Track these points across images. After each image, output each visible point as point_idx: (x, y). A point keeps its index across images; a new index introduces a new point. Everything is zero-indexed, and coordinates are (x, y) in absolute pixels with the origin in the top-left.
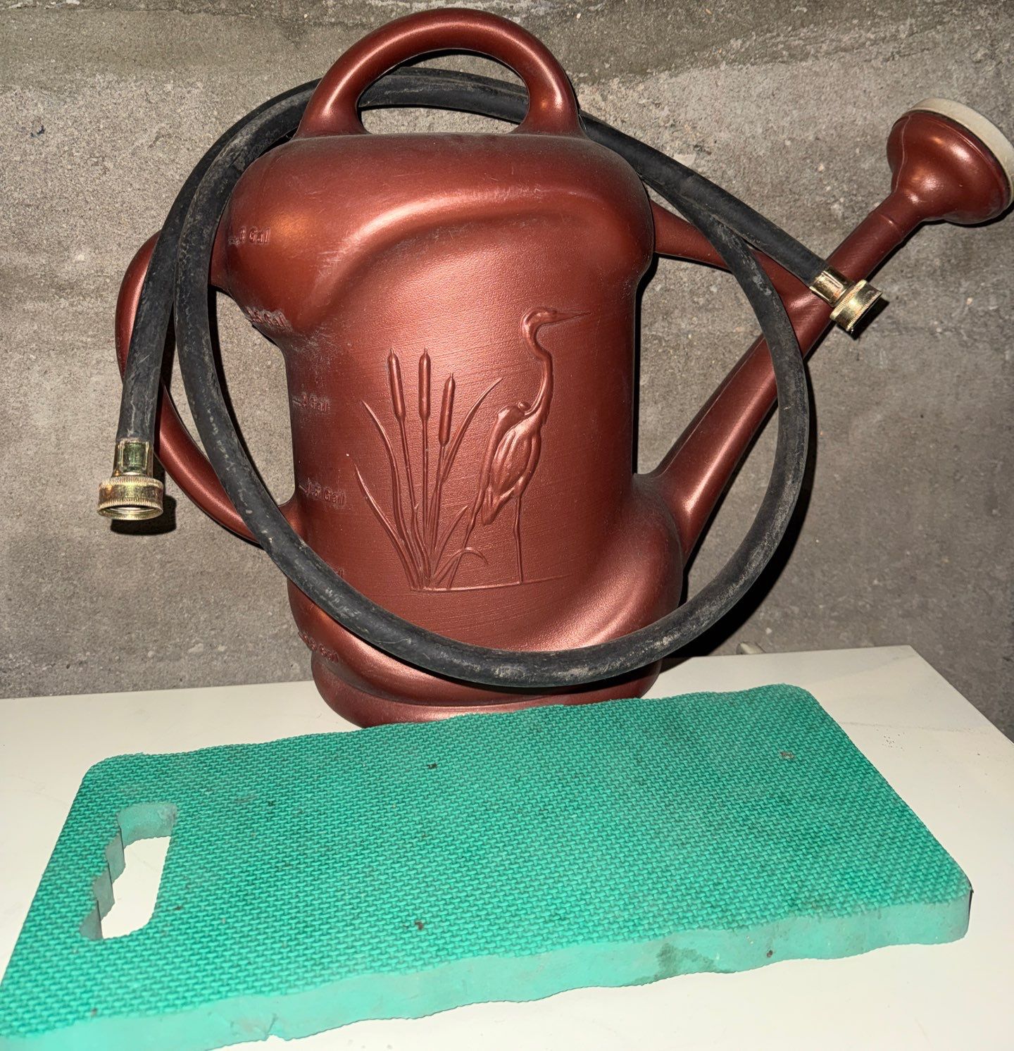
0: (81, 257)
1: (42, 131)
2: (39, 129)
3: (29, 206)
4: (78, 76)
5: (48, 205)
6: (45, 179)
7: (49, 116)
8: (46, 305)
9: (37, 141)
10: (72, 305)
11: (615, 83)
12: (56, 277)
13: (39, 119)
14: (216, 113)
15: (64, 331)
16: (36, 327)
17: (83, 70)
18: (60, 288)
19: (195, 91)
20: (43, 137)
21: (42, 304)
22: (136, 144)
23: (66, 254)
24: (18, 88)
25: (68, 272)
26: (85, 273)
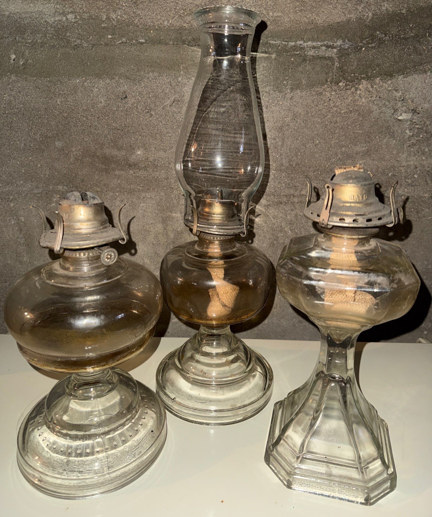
0: (139, 153)
1: (126, 97)
2: (124, 96)
3: (119, 130)
4: (142, 73)
5: (127, 130)
6: (126, 118)
7: (129, 91)
8: (124, 173)
9: (123, 102)
10: (134, 173)
11: (377, 80)
12: (129, 161)
13: (125, 92)
15: (131, 184)
16: (119, 182)
17: (144, 71)
18: (130, 166)
20: (126, 100)
21: (122, 172)
22: (165, 104)
23: (133, 151)
24: (117, 78)
25: (134, 159)
26: (140, 160)
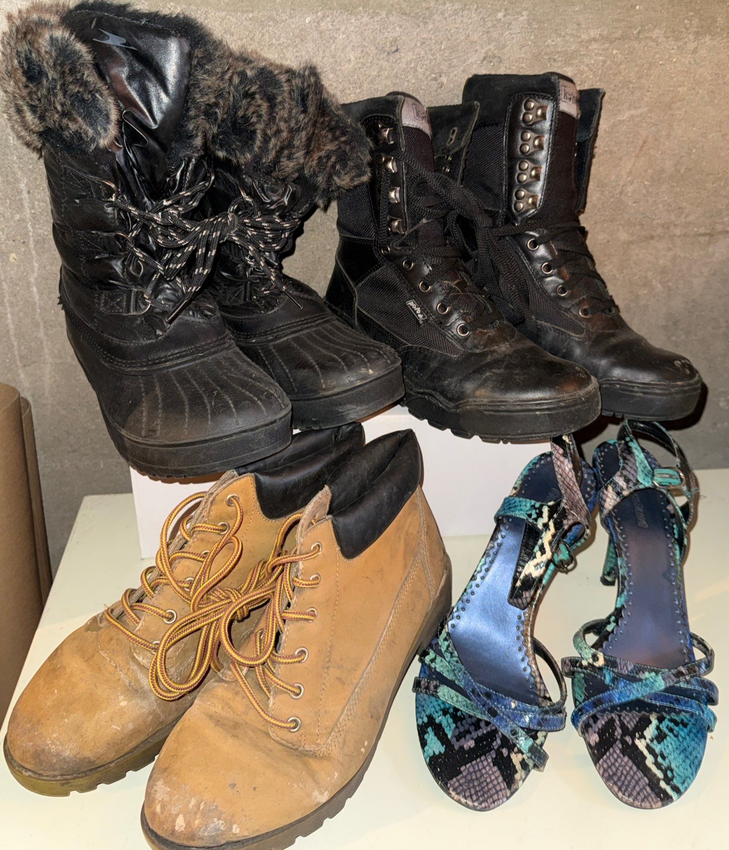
14: (532, 37)
19: (521, 19)
